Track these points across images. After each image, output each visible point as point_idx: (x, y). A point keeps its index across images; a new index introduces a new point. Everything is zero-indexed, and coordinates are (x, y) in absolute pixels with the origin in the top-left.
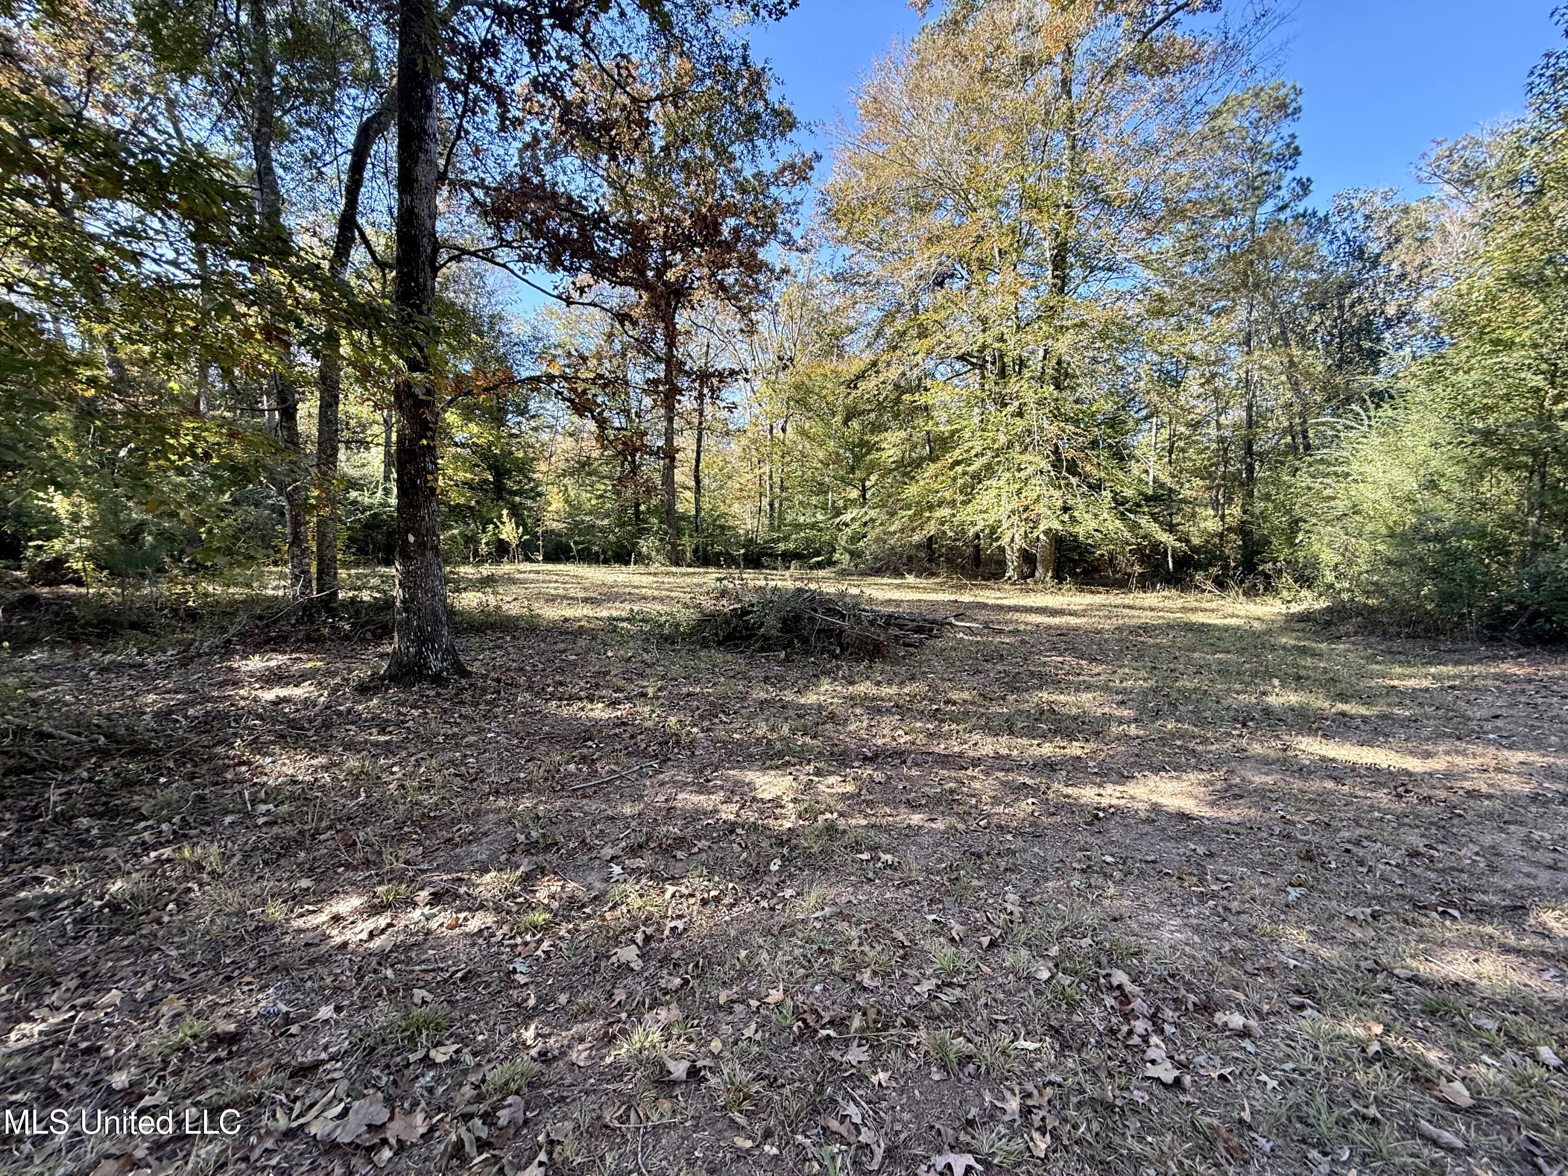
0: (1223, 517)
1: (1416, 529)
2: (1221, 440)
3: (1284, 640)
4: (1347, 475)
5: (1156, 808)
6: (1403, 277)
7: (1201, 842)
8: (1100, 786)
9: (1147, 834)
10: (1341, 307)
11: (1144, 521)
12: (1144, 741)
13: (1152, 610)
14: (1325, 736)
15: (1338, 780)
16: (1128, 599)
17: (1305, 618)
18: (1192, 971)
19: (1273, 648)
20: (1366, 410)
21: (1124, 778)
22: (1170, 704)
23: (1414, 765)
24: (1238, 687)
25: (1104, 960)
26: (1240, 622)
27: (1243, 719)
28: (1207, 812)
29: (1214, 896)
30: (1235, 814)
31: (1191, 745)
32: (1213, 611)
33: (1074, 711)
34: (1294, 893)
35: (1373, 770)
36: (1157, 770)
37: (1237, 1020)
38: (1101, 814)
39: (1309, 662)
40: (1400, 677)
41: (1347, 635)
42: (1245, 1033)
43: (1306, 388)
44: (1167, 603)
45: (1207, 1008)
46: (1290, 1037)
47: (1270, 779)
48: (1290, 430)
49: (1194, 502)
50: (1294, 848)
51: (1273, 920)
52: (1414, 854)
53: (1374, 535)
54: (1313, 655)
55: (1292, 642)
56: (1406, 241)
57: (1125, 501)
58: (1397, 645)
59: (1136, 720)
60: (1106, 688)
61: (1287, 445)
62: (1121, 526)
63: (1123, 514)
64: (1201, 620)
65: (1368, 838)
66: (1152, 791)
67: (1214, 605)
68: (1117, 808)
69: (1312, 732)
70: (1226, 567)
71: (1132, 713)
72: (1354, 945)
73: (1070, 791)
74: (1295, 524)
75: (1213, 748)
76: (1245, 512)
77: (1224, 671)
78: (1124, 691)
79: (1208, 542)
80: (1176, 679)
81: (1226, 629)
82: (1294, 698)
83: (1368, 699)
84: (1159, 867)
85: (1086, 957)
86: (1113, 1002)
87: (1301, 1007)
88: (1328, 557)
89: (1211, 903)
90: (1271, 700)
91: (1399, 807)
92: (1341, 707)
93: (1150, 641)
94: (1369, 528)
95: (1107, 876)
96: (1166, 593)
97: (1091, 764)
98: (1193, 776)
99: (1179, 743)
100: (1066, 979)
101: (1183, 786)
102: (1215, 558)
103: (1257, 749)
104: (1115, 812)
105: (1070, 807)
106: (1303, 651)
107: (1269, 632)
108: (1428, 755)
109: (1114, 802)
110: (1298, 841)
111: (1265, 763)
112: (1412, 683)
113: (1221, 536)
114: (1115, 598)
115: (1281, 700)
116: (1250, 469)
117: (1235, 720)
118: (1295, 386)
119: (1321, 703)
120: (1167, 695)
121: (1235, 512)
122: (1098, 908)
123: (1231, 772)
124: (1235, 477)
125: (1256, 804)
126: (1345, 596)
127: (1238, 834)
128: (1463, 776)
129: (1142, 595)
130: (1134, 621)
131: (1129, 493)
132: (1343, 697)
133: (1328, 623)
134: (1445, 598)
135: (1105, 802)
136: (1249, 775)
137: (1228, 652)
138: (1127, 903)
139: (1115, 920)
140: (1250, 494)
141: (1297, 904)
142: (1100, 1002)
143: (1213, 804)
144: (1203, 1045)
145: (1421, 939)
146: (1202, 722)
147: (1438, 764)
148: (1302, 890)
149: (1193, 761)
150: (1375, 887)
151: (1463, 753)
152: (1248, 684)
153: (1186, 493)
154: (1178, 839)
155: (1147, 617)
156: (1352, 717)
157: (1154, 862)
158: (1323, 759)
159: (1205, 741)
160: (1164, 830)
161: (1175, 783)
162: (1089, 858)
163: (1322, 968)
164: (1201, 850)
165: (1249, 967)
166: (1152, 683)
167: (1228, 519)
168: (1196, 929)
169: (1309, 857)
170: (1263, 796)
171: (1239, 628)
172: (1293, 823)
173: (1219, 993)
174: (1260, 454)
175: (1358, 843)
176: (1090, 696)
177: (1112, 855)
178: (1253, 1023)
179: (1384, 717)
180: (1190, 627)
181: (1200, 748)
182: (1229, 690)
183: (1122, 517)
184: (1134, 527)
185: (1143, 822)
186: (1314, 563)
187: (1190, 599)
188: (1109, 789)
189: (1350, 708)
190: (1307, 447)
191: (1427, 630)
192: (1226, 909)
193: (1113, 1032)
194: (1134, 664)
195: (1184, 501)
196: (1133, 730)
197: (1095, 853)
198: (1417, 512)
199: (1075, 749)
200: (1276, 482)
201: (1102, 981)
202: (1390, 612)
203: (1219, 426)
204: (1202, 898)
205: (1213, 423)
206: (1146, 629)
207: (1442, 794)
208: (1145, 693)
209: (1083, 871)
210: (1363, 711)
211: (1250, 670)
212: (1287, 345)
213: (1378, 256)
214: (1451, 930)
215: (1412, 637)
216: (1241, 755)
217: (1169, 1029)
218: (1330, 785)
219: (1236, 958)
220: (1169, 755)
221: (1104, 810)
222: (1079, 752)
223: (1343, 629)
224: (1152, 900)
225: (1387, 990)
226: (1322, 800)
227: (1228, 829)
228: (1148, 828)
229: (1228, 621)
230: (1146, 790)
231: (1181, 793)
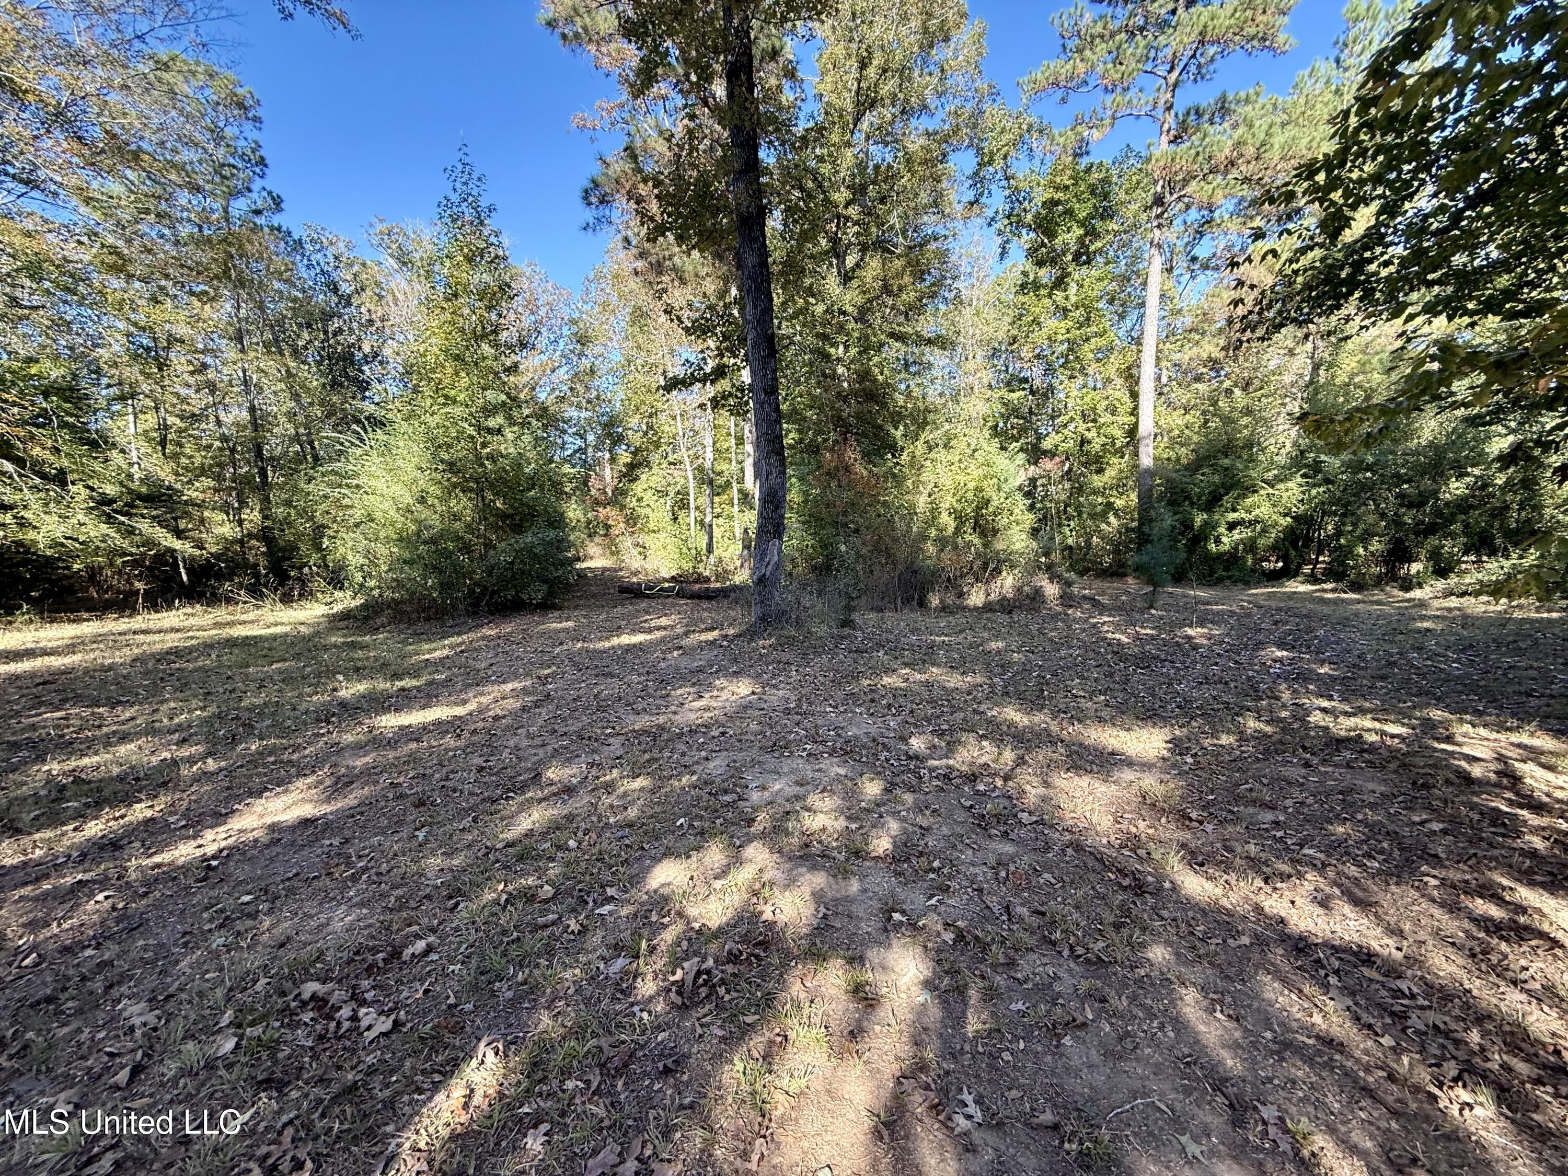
0: (240, 522)
1: (418, 533)
2: (224, 438)
3: (333, 639)
4: (358, 486)
5: (273, 828)
6: (371, 322)
7: (333, 835)
8: (195, 837)
9: (278, 854)
10: (326, 332)
11: (144, 526)
12: (229, 772)
13: (178, 631)
14: (396, 710)
15: (417, 740)
16: (137, 622)
17: (346, 615)
18: (373, 937)
19: (326, 648)
20: (366, 432)
21: (220, 818)
22: (244, 725)
23: (459, 711)
24: (308, 690)
25: (288, 985)
26: (287, 629)
27: (325, 716)
28: (327, 809)
29: (365, 870)
30: (351, 800)
31: (285, 757)
32: (252, 622)
33: (116, 770)
34: (421, 835)
35: (438, 723)
36: (259, 793)
37: (421, 945)
38: (214, 863)
39: (360, 654)
40: (430, 651)
41: (383, 626)
42: (429, 949)
43: (306, 400)
44: (192, 621)
45: (396, 954)
46: (457, 929)
47: (368, 759)
48: (296, 439)
49: (200, 506)
50: (408, 802)
51: (415, 861)
52: (481, 769)
53: (388, 539)
54: (362, 648)
55: (341, 640)
56: (368, 292)
57: (110, 502)
58: (419, 627)
59: (210, 754)
60: (151, 730)
61: (297, 453)
62: (112, 532)
63: (109, 516)
64: (244, 634)
65: (452, 772)
66: (261, 816)
67: (251, 616)
68: (230, 848)
69: (386, 710)
70: (257, 575)
71: (201, 749)
72: (470, 846)
73: (157, 859)
74: (319, 530)
75: (307, 752)
76: (266, 517)
77: (288, 679)
78: (179, 728)
79: (227, 549)
80: (240, 699)
81: (274, 637)
82: (361, 687)
83: (415, 673)
84: (303, 876)
85: (268, 996)
86: (311, 1014)
87: (457, 904)
88: (355, 560)
89: (364, 877)
90: (343, 693)
91: (461, 743)
92: (399, 684)
93: (191, 666)
94: (382, 534)
95: (254, 916)
96: (189, 610)
97: (171, 819)
98: (300, 783)
99: (272, 759)
100: (257, 1031)
101: (294, 796)
102: (238, 566)
103: (348, 738)
104: (227, 855)
105: (172, 874)
106: (353, 646)
107: (317, 634)
108: (465, 702)
109: (223, 844)
110: (408, 796)
111: (358, 748)
112: (437, 654)
113: (241, 542)
114: (112, 625)
115: (351, 691)
116: (263, 473)
117: (319, 720)
118: (296, 397)
119: (383, 685)
120: (237, 718)
121: (253, 516)
122: (259, 948)
123: (334, 765)
124: (247, 480)
125: (366, 783)
126: (376, 593)
127: (362, 813)
128: (487, 708)
129: (154, 616)
130: (157, 647)
131: (111, 490)
132: (396, 676)
133: (366, 618)
134: (444, 587)
135: (211, 850)
136: (351, 763)
137: (285, 660)
138: (286, 925)
139: (282, 945)
140: (267, 499)
141: (426, 841)
142: (299, 1024)
143: (328, 800)
144: (402, 983)
145: (502, 819)
146: (285, 732)
147: (472, 706)
148: (426, 829)
149: (293, 771)
150: (467, 801)
151: (482, 694)
152: (316, 686)
153: (191, 493)
154: (311, 844)
155: (172, 641)
156: (409, 690)
157: (297, 874)
158: (401, 728)
159: (297, 748)
160: (293, 843)
161: (284, 798)
162: (222, 911)
163: (456, 873)
164: (336, 842)
165: (413, 904)
166: (212, 709)
167: (246, 525)
168: (361, 905)
169: (421, 804)
170: (369, 775)
171: (286, 635)
172: (400, 784)
173: (398, 938)
174: (272, 458)
175: (447, 779)
176: (132, 746)
177: (249, 893)
178: (431, 939)
179: (430, 683)
180: (232, 643)
181: (295, 757)
182: (300, 696)
183: (109, 519)
184: (130, 532)
185: (267, 846)
186: (341, 567)
187: (221, 613)
188: (209, 835)
189: (407, 683)
190: (316, 458)
191: (436, 613)
192: (379, 874)
193: (321, 1038)
194: (181, 695)
195: (191, 502)
196: (211, 765)
197: (227, 903)
198: (415, 521)
199: (140, 811)
200: (295, 490)
201: (293, 1004)
202: (410, 601)
203: (219, 422)
204: (355, 878)
205: (212, 418)
206: (177, 653)
207: (481, 724)
208: (207, 722)
209: (221, 926)
210: (415, 683)
211: (313, 672)
212: (282, 354)
213: (349, 296)
214: (513, 805)
215: (428, 619)
216: (339, 749)
217: (369, 996)
218: (413, 746)
219: (402, 905)
220: (265, 775)
221: (214, 857)
222: (149, 813)
223: (378, 622)
224: (310, 907)
225: (497, 861)
226: (413, 759)
227: (351, 814)
228: (278, 849)
229: (273, 630)
230: (255, 817)
231: (295, 803)
